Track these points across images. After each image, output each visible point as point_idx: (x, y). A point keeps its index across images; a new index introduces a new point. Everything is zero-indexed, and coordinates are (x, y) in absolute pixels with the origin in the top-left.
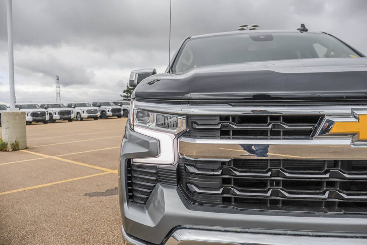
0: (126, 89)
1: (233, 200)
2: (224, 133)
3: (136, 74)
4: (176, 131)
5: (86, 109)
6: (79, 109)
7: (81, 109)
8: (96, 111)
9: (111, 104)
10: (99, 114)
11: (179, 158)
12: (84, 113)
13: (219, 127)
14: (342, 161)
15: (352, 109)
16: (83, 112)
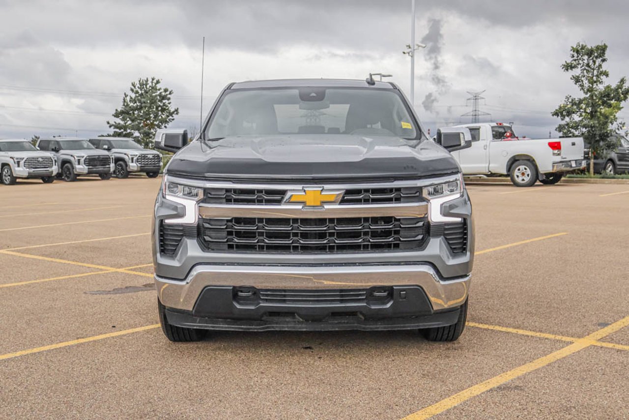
0: (120, 108)
1: (235, 246)
2: (229, 201)
3: (163, 134)
4: (197, 199)
5: (25, 155)
6: (7, 156)
7: (12, 156)
8: (48, 162)
9: (85, 145)
10: (55, 169)
11: (199, 218)
12: (19, 166)
13: (224, 196)
14: (300, 219)
15: (303, 187)
16: (18, 163)
